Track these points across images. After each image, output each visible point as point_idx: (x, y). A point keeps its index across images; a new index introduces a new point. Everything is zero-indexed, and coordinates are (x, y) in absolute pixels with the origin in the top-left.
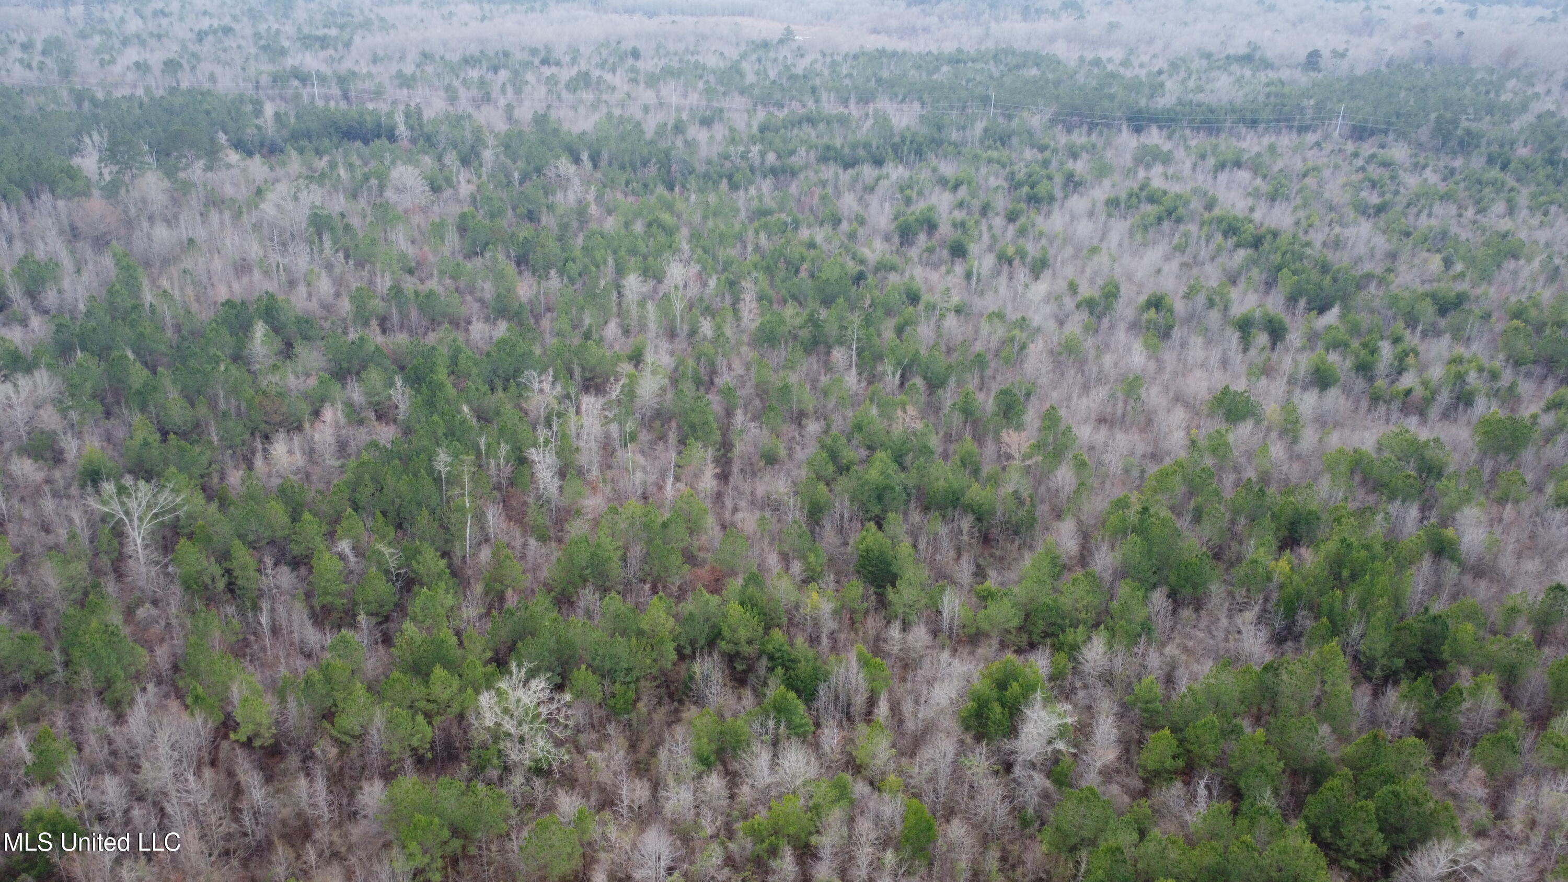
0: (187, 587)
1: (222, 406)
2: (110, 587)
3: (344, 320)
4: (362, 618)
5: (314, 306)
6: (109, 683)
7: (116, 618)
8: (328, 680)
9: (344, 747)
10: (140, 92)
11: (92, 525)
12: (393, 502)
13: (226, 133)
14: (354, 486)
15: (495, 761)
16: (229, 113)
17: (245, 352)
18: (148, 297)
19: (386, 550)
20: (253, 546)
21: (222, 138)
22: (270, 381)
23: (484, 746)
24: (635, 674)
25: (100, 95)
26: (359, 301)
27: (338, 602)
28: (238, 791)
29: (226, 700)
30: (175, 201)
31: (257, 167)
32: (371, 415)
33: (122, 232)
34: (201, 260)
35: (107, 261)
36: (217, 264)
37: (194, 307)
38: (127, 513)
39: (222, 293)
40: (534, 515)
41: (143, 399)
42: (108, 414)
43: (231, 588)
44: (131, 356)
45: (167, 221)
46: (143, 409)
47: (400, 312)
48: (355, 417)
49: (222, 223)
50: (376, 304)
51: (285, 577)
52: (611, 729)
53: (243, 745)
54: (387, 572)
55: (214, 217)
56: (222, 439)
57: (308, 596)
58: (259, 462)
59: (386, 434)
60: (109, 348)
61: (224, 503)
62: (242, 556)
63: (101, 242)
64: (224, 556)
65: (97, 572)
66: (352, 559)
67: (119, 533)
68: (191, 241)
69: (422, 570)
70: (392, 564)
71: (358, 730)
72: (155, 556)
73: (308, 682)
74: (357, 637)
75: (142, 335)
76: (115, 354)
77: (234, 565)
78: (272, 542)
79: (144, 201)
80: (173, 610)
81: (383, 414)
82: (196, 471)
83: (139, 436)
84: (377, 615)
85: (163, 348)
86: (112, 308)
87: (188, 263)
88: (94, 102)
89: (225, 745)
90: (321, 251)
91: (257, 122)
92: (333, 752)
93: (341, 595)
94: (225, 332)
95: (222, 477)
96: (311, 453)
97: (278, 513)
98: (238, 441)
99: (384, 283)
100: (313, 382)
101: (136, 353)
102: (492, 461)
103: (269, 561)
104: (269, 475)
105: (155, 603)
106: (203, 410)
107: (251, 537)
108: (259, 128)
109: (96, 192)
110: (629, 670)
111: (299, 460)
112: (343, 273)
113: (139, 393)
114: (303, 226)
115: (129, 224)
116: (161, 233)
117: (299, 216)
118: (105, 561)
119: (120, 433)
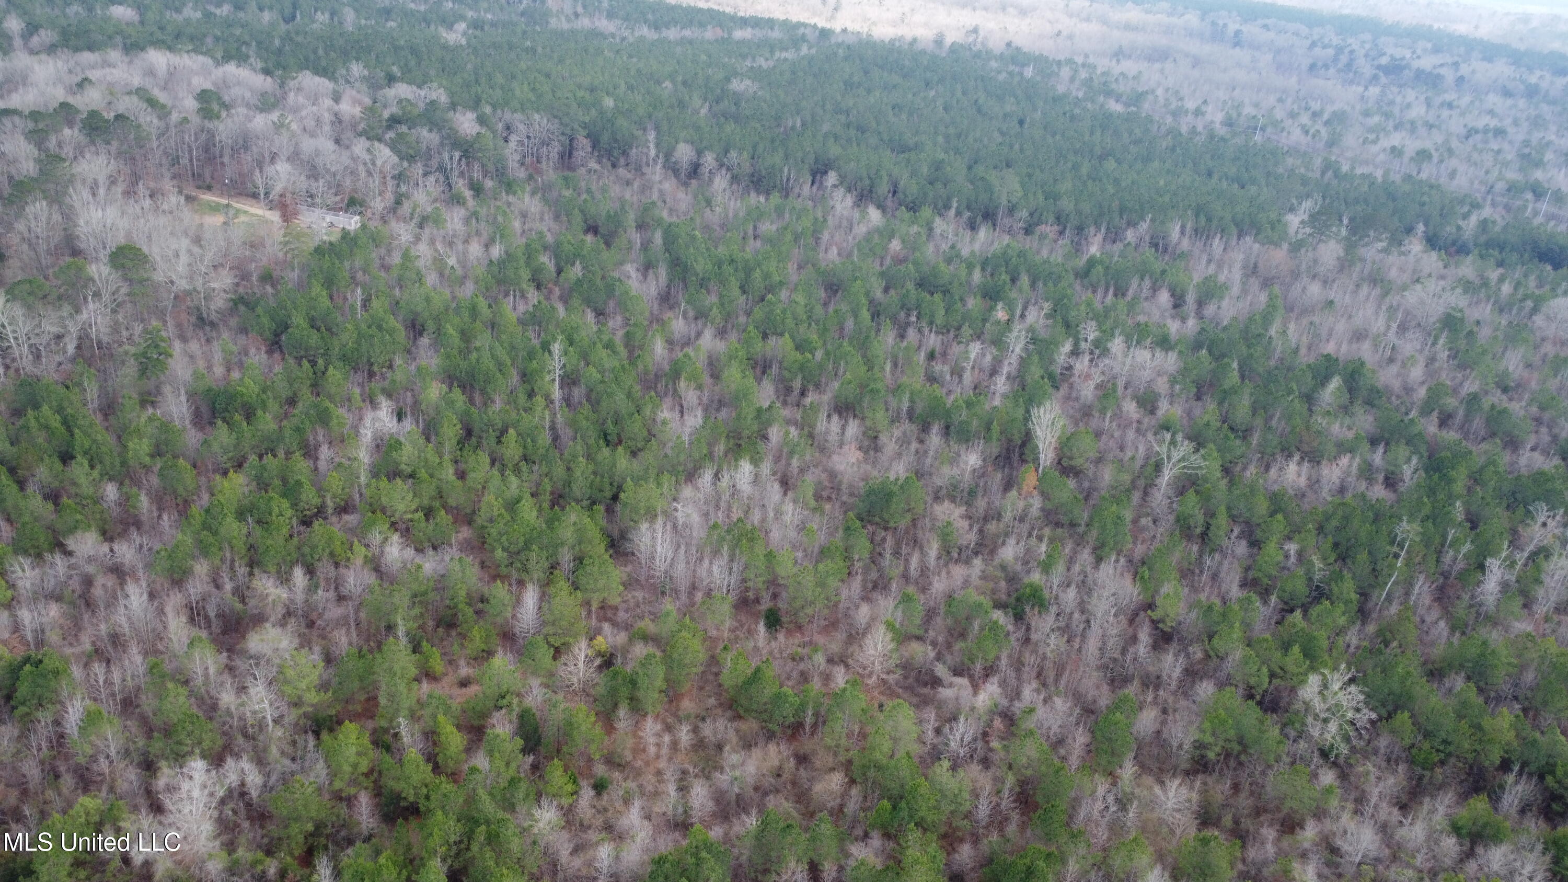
0: (1178, 520)
1: (1274, 423)
2: (1136, 496)
3: (1413, 404)
4: (1273, 599)
5: (1396, 385)
6: (1103, 545)
7: (1128, 515)
8: (1224, 615)
9: (1208, 656)
10: (1379, 174)
11: (1147, 458)
12: (1349, 540)
13: (1426, 225)
14: (1328, 517)
15: (1297, 725)
16: (1442, 209)
17: (1316, 395)
18: (1273, 332)
19: (1318, 564)
20: (1233, 519)
21: (1421, 228)
22: (1320, 421)
23: (1297, 713)
24: (1451, 748)
25: (1345, 168)
26: (1435, 394)
27: (1266, 581)
28: (1134, 639)
29: (1157, 592)
30: (1341, 269)
31: (1432, 261)
32: (1381, 477)
33: (1288, 280)
34: (1331, 319)
35: (1263, 298)
36: (1341, 327)
37: (1303, 351)
38: (1169, 458)
39: (1330, 348)
40: (1460, 610)
41: (1225, 396)
42: (1198, 398)
43: (1204, 536)
44: (1235, 365)
45: (1325, 282)
46: (1220, 403)
47: (1466, 416)
48: (1367, 473)
49: (1368, 298)
50: (1451, 402)
51: (1242, 548)
52: (1402, 768)
53: (1153, 621)
54: (1310, 579)
55: (1365, 289)
56: (1259, 445)
57: (1248, 569)
58: (1273, 472)
59: (1379, 492)
60: (1224, 356)
61: (1231, 483)
62: (1222, 519)
63: (1266, 283)
64: (1211, 514)
65: (1134, 485)
66: (1293, 559)
67: (1158, 467)
68: (1331, 302)
69: (1336, 590)
70: (1317, 576)
71: (1222, 651)
72: (1171, 493)
73: (1210, 608)
74: (1262, 609)
75: (1251, 355)
76: (1226, 360)
77: (1213, 522)
78: (1247, 523)
79: (1315, 261)
80: (1161, 530)
81: (1391, 482)
82: (1229, 457)
83: (1207, 418)
84: (1286, 603)
85: (1261, 370)
86: (1246, 329)
87: (1316, 319)
88: (1336, 174)
89: (1142, 614)
90: (1434, 344)
91: (1460, 223)
92: (1199, 655)
93: (1270, 577)
94: (1309, 375)
95: (1245, 469)
96: (1314, 483)
97: (1262, 507)
98: (1269, 450)
99: (1470, 387)
100: (1350, 435)
101: (1241, 368)
102: (1451, 553)
103: (1236, 531)
104: (1275, 482)
105: (1155, 522)
106: (1259, 421)
107: (1235, 512)
108: (1459, 228)
109: (1285, 246)
110: (1445, 742)
111: (1302, 482)
112: (1441, 368)
113: (1225, 392)
114: (1432, 320)
115: (1295, 275)
116: (1315, 289)
117: (1436, 310)
118: (1141, 483)
119: (1197, 412)
